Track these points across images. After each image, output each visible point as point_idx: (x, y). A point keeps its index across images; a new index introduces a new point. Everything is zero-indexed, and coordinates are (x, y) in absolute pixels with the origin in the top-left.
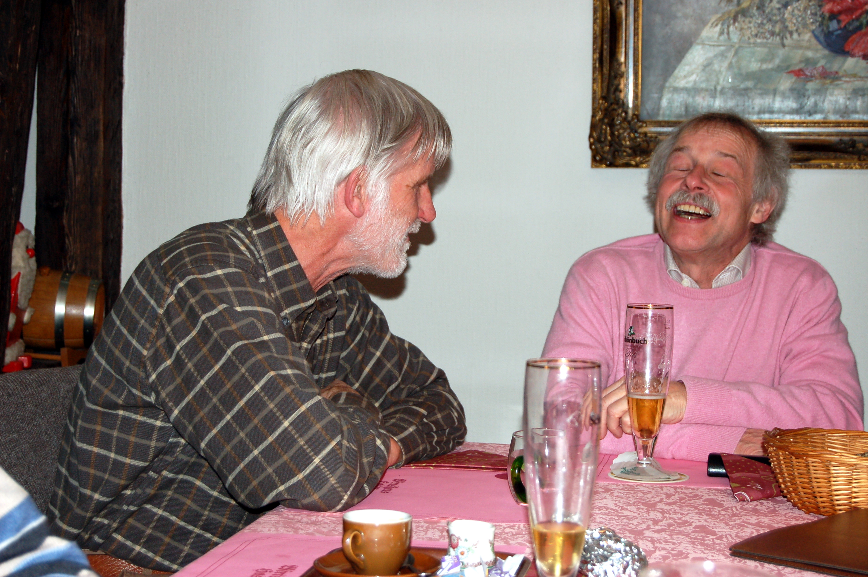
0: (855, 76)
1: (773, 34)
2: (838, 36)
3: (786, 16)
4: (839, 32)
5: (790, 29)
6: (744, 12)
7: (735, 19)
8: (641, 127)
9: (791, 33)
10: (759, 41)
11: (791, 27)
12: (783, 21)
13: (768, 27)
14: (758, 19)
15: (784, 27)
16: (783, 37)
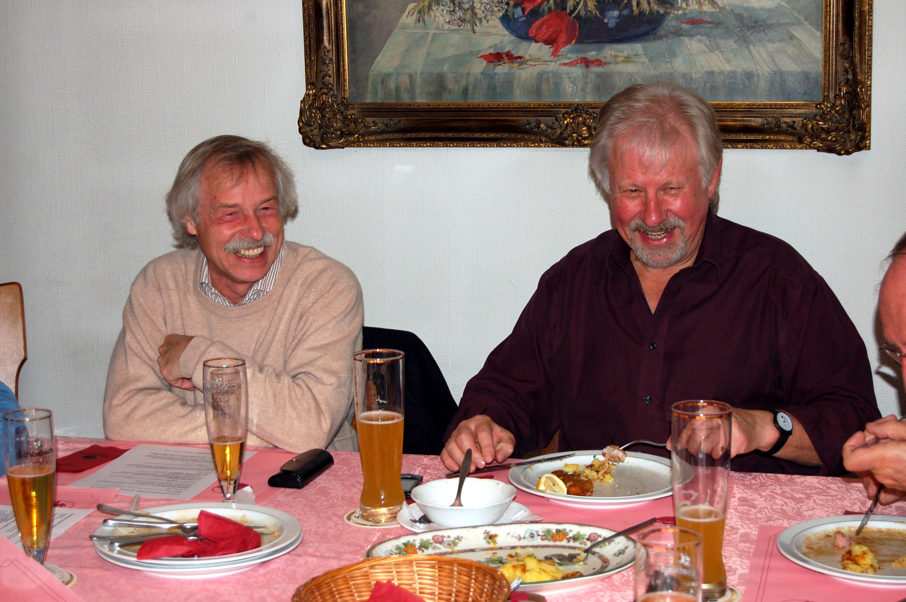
0: (539, 60)
1: (463, 21)
2: (522, 23)
3: (475, 5)
4: (524, 19)
5: (480, 16)
6: (438, 1)
7: (429, 7)
9: (480, 20)
10: (452, 27)
11: (480, 14)
12: (472, 8)
13: (459, 14)
14: (450, 7)
15: (474, 14)
16: (473, 24)
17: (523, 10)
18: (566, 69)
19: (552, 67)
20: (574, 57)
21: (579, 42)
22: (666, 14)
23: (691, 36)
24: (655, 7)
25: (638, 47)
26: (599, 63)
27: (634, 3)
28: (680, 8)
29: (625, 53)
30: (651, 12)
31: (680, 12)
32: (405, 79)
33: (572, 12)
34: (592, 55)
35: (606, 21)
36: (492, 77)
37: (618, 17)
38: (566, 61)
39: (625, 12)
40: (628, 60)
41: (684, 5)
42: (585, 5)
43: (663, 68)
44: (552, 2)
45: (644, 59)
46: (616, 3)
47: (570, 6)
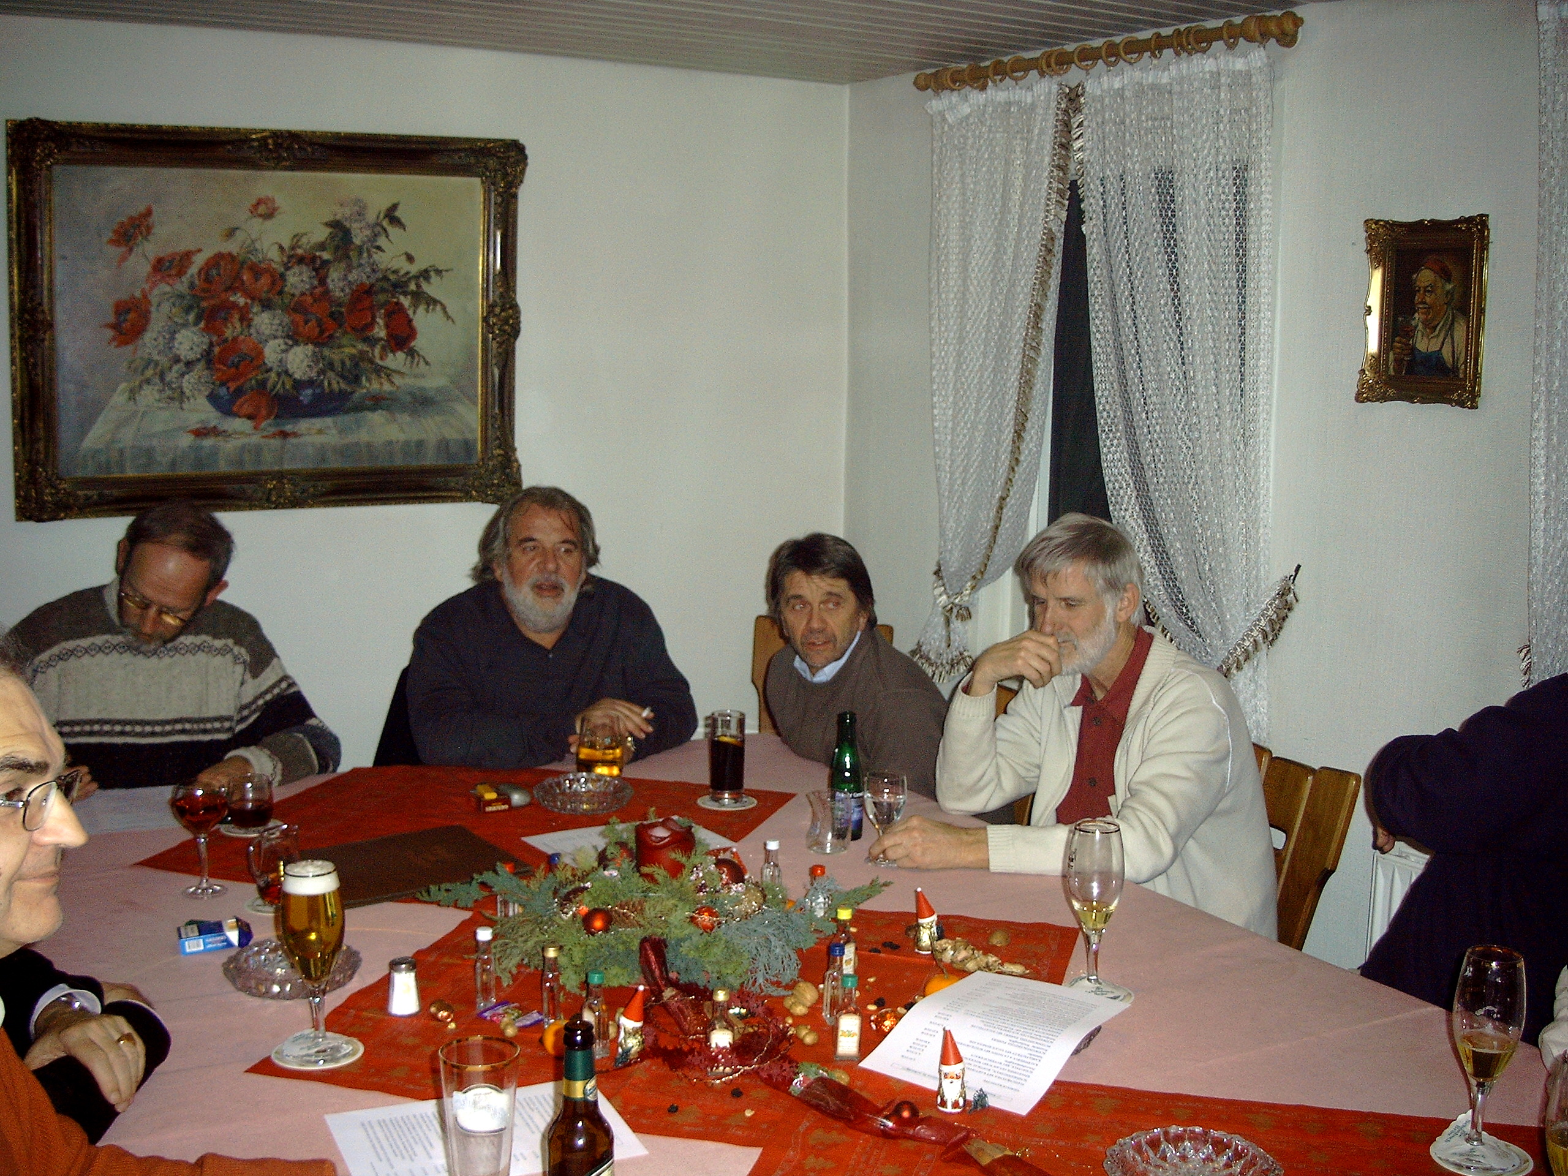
0: (242, 433)
1: (172, 399)
2: (227, 400)
3: (184, 385)
4: (227, 397)
5: (187, 394)
6: (148, 381)
7: (140, 387)
8: (60, 484)
9: (188, 398)
10: (161, 405)
11: (188, 392)
12: (181, 387)
13: (169, 392)
14: (160, 386)
15: (182, 393)
16: (182, 402)
17: (228, 388)
18: (267, 440)
19: (255, 439)
20: (272, 430)
21: (277, 417)
22: (353, 393)
23: (373, 409)
24: (343, 386)
25: (328, 421)
26: (295, 435)
27: (326, 383)
28: (365, 387)
29: (318, 426)
30: (340, 391)
31: (365, 391)
32: (115, 453)
33: (272, 390)
34: (288, 428)
35: (301, 398)
36: (199, 448)
37: (313, 394)
38: (265, 433)
39: (318, 391)
40: (320, 432)
41: (368, 385)
42: (283, 384)
43: (350, 439)
44: (253, 381)
45: (334, 432)
46: (311, 383)
47: (269, 385)
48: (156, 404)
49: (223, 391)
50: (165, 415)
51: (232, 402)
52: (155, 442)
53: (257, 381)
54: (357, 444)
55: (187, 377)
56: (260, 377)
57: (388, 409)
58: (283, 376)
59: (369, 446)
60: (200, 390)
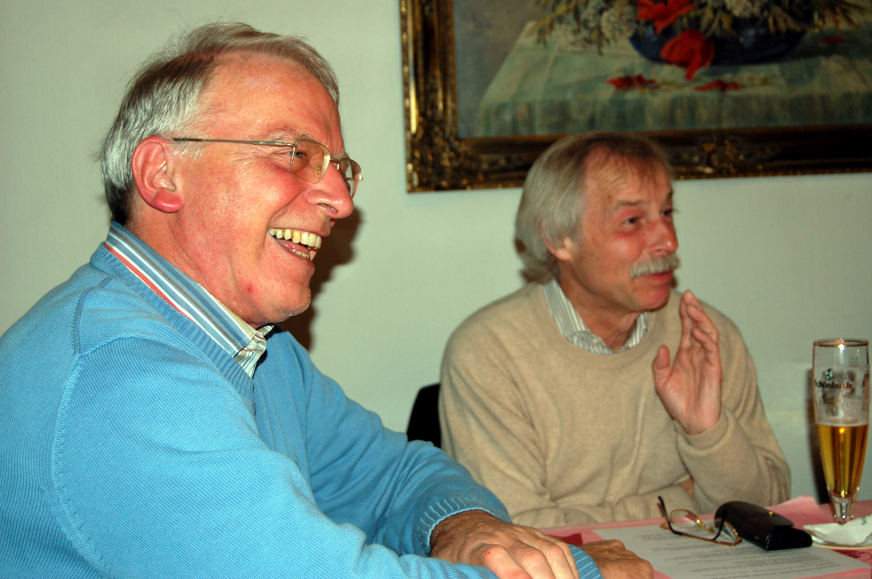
0: (672, 84)
1: (588, 41)
2: (653, 43)
3: (603, 24)
4: (654, 39)
5: (607, 36)
6: (560, 19)
7: (551, 26)
8: (460, 146)
9: (608, 41)
10: (576, 49)
11: (607, 33)
12: (599, 27)
13: (584, 33)
14: (574, 25)
15: (601, 34)
16: (600, 45)
17: (655, 29)
18: (702, 92)
19: (688, 91)
20: (708, 80)
21: (715, 63)
22: (803, 32)
23: (827, 54)
24: (792, 25)
25: (775, 68)
26: (735, 86)
27: (771, 21)
28: (818, 26)
29: (762, 75)
30: (788, 31)
31: (817, 31)
32: (522, 109)
33: (707, 30)
34: (727, 77)
35: (742, 41)
36: (622, 103)
37: (756, 36)
38: (701, 84)
39: (762, 31)
40: (765, 82)
41: (820, 23)
42: (720, 23)
43: (802, 90)
44: (685, 20)
45: (781, 81)
46: (753, 21)
47: (704, 22)
48: (570, 48)
49: (649, 31)
50: (579, 62)
51: (660, 44)
52: (569, 96)
53: (689, 18)
54: (810, 98)
55: (605, 15)
56: (692, 14)
57: (845, 53)
58: (720, 14)
59: (824, 99)
60: (621, 31)
